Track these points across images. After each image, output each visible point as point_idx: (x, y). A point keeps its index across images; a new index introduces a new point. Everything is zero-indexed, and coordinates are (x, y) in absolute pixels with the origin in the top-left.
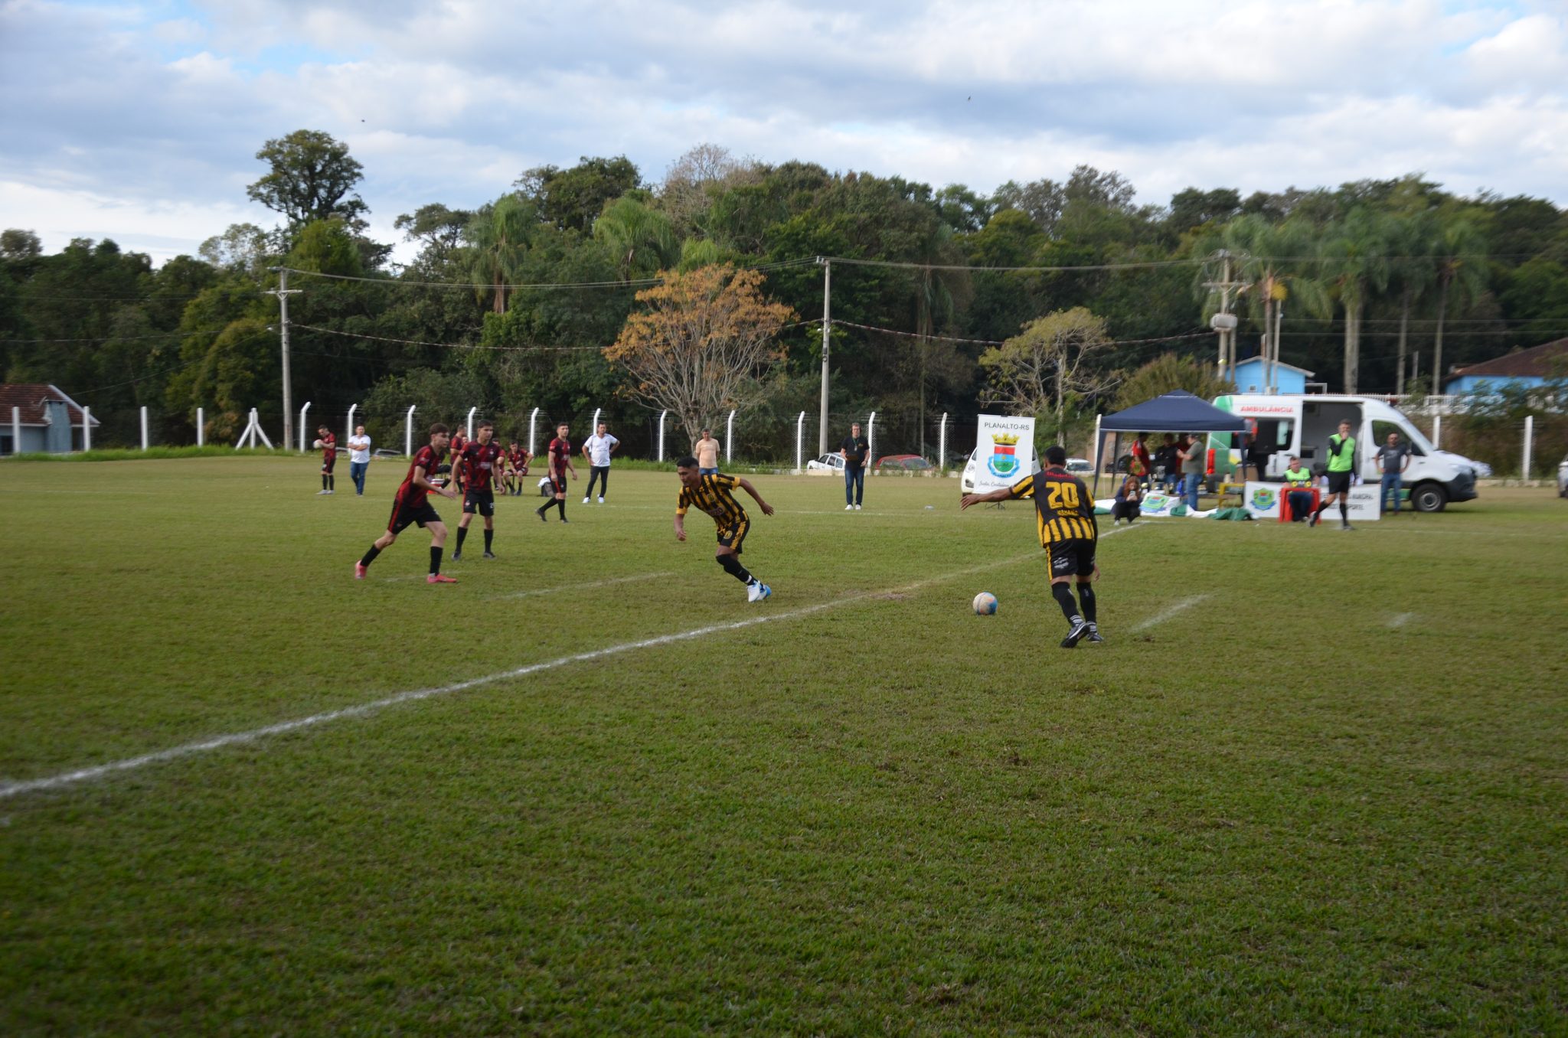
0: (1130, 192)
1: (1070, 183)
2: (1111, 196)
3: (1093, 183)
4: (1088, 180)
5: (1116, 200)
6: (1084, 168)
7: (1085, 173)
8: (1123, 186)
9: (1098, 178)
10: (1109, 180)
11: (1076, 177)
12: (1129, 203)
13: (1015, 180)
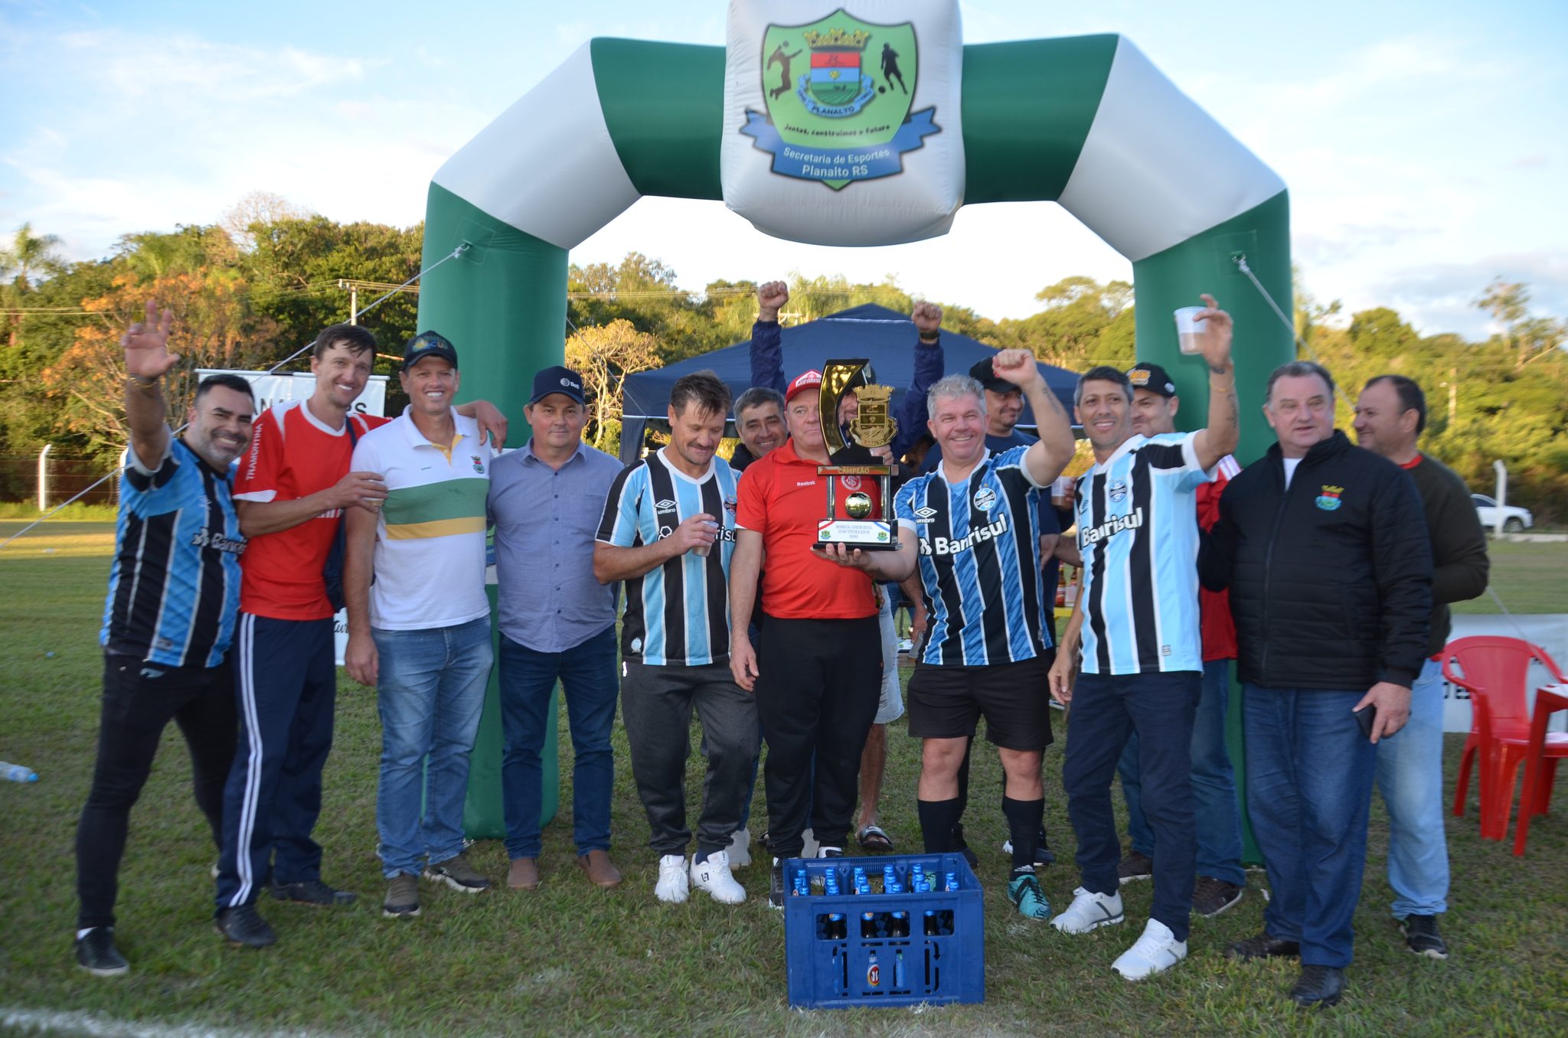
0: (673, 275)
1: (623, 265)
2: (657, 279)
3: (642, 266)
4: (638, 263)
5: (661, 280)
6: (634, 254)
7: (635, 258)
8: (666, 270)
9: (647, 262)
10: (655, 265)
11: (628, 260)
12: (672, 285)
13: (577, 265)
